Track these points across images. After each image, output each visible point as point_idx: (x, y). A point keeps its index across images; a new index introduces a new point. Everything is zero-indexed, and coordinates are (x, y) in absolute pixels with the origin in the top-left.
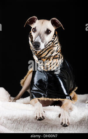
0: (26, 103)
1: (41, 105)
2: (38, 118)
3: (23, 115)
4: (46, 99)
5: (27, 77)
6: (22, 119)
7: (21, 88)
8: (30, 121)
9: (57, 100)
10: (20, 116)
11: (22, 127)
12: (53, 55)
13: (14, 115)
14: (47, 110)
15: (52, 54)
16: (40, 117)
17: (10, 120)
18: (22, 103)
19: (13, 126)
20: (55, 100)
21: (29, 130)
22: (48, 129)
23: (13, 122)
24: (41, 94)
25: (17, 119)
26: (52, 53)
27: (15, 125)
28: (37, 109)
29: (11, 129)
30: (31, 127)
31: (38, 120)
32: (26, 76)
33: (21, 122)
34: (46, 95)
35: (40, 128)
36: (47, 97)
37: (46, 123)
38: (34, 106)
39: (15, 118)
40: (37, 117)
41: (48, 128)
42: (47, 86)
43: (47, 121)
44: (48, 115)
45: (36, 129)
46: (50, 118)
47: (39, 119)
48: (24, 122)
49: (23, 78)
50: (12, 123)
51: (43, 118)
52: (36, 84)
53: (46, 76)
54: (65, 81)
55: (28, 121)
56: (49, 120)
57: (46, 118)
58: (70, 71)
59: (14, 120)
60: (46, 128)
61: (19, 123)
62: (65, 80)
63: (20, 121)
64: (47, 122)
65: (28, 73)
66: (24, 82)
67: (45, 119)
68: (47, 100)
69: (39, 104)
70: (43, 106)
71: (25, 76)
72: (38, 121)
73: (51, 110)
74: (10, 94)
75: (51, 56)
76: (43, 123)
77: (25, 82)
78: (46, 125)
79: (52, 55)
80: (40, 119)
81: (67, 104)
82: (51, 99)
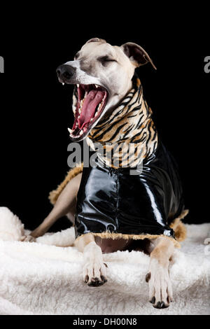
0: (60, 243)
1: (99, 249)
2: (90, 281)
3: (54, 274)
4: (114, 236)
5: (65, 186)
6: (53, 283)
7: (51, 207)
8: (71, 289)
9: (142, 237)
10: (48, 276)
11: (54, 302)
12: (131, 135)
13: (33, 274)
14: (114, 261)
15: (126, 135)
16: (96, 279)
17: (25, 284)
18: (53, 245)
19: (32, 299)
20: (136, 237)
21: (70, 309)
22: (116, 306)
23: (32, 290)
24: (104, 223)
25: (40, 284)
26: (127, 132)
27: (37, 296)
28: (88, 259)
29: (26, 307)
30: (75, 301)
31: (90, 285)
32: (62, 185)
33: (50, 290)
34: (116, 226)
35: (97, 304)
36: (118, 231)
37: (111, 293)
38: (82, 252)
39: (35, 280)
40: (87, 277)
41: (114, 305)
42: (117, 205)
43: (112, 288)
44: (116, 274)
45: (87, 307)
46: (119, 281)
47: (92, 282)
48: (57, 290)
49: (55, 188)
50: (29, 293)
51: (104, 280)
52: (90, 201)
53: (116, 182)
54: (159, 194)
55: (67, 288)
56: (118, 285)
57: (111, 280)
58: (173, 171)
59: (32, 284)
60: (109, 305)
61: (46, 292)
62: (161, 192)
63: (48, 288)
64: (113, 291)
65: (67, 178)
66: (58, 196)
67: (107, 283)
68: (118, 237)
69: (95, 248)
70: (103, 252)
71: (59, 184)
72: (92, 288)
73: (123, 260)
74: (22, 222)
75: (124, 139)
76: (104, 292)
77: (60, 196)
78: (110, 297)
79: (126, 137)
80: (96, 283)
81: (165, 248)
82: (126, 237)
